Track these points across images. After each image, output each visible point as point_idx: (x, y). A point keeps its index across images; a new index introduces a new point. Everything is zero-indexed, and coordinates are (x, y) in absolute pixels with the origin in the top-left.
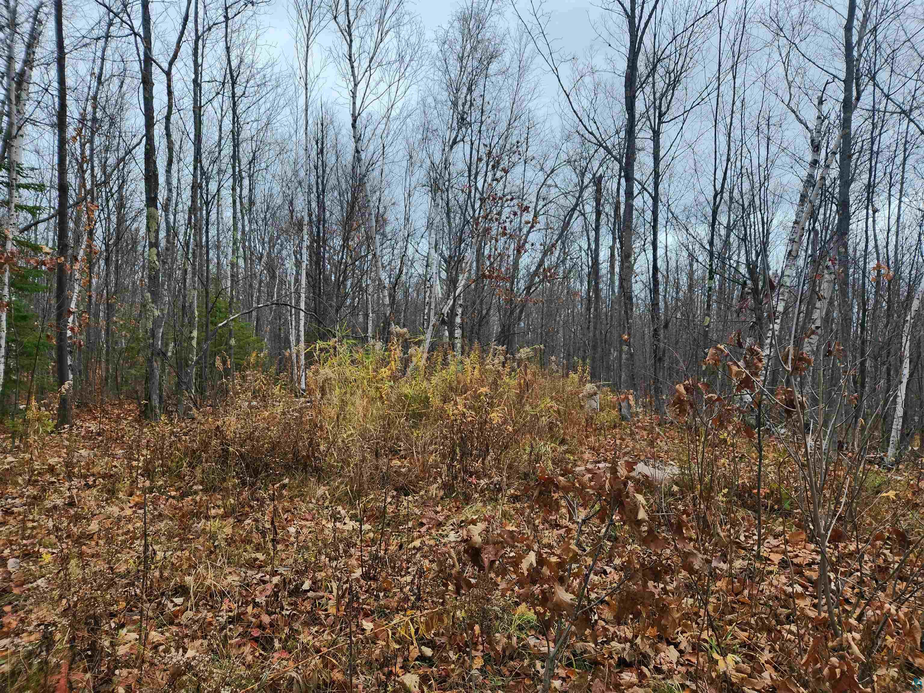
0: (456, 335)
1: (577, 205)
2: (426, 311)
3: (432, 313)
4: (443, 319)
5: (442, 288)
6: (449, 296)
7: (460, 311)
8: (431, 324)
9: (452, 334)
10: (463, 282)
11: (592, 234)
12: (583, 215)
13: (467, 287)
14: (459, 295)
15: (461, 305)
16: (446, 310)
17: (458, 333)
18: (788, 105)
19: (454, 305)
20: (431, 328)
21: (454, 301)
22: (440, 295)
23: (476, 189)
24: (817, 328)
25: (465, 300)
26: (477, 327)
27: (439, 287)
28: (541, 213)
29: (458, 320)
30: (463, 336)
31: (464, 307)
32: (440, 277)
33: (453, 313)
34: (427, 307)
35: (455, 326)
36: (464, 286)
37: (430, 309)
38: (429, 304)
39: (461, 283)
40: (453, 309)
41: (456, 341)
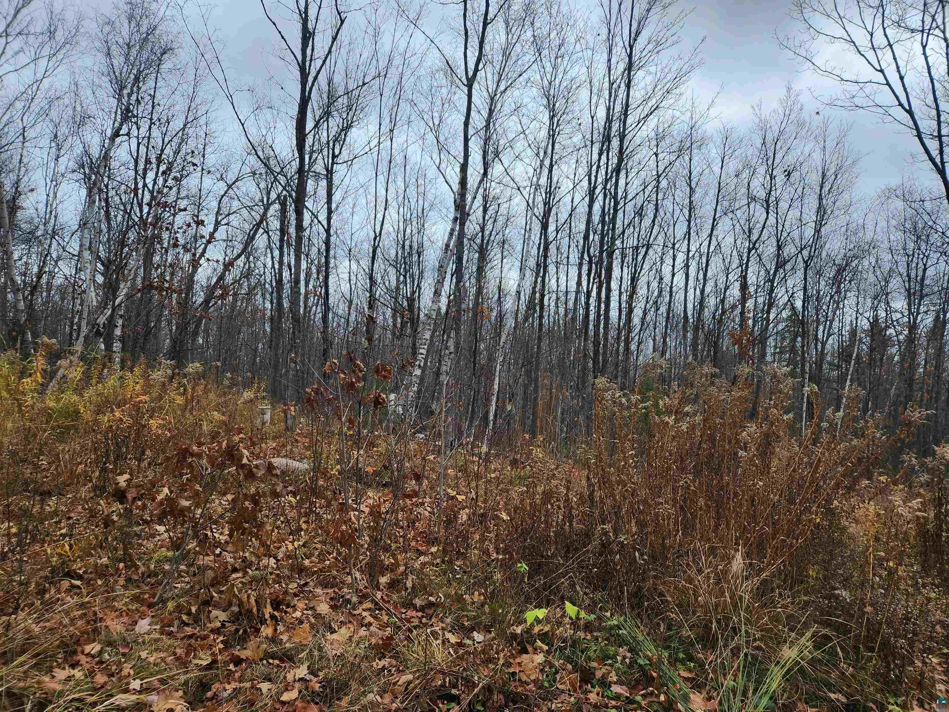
0: (115, 349)
1: (261, 222)
2: (76, 320)
3: (84, 323)
4: (98, 330)
5: (97, 294)
6: (106, 304)
7: (120, 322)
8: (82, 335)
9: (109, 347)
10: (125, 291)
11: (276, 253)
12: (267, 233)
13: (129, 296)
14: (120, 305)
15: (121, 316)
16: (102, 320)
17: (117, 346)
18: (438, 168)
19: (112, 316)
20: (81, 339)
21: (113, 311)
22: (95, 303)
23: (145, 185)
24: (451, 353)
25: (127, 310)
26: (141, 341)
27: (93, 294)
28: (223, 223)
29: (118, 332)
30: (123, 349)
31: (127, 319)
32: (94, 281)
33: (111, 323)
34: (77, 317)
35: (114, 338)
36: (127, 294)
37: (80, 318)
38: (81, 312)
39: (123, 290)
40: (111, 319)
41: (115, 355)
